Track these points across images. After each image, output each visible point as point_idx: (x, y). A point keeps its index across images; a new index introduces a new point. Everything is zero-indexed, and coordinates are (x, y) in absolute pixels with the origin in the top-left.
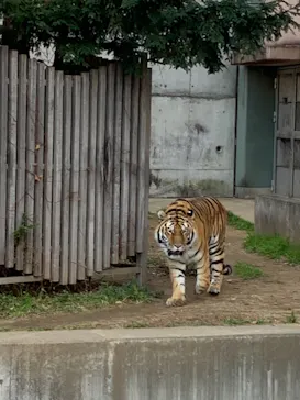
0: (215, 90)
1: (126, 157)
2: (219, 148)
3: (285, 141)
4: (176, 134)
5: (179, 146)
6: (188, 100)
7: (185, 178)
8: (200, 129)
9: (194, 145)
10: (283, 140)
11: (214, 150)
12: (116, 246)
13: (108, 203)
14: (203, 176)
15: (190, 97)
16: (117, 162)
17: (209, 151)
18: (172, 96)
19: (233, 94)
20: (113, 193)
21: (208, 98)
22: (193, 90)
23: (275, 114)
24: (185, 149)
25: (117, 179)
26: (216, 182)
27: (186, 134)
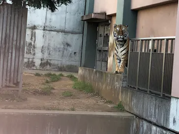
0: (75, 30)
1: (15, 43)
2: (75, 53)
3: (100, 51)
4: (58, 46)
5: (59, 51)
6: (64, 33)
7: (61, 64)
8: (68, 45)
9: (65, 51)
10: (99, 51)
11: (73, 53)
12: (8, 79)
13: (6, 60)
14: (68, 63)
15: (65, 32)
16: (10, 44)
17: (71, 54)
18: (58, 31)
19: (82, 32)
20: (8, 57)
21: (72, 33)
22: (66, 30)
23: (97, 41)
24: (61, 52)
25: (10, 51)
26: (73, 66)
27: (62, 46)
